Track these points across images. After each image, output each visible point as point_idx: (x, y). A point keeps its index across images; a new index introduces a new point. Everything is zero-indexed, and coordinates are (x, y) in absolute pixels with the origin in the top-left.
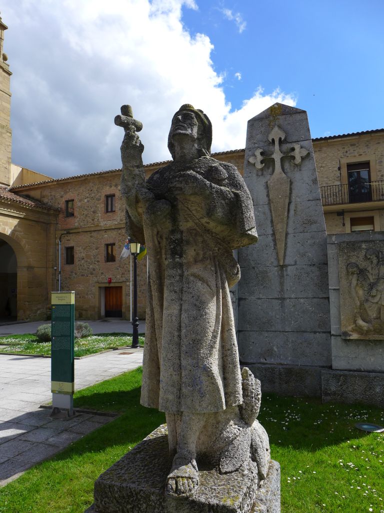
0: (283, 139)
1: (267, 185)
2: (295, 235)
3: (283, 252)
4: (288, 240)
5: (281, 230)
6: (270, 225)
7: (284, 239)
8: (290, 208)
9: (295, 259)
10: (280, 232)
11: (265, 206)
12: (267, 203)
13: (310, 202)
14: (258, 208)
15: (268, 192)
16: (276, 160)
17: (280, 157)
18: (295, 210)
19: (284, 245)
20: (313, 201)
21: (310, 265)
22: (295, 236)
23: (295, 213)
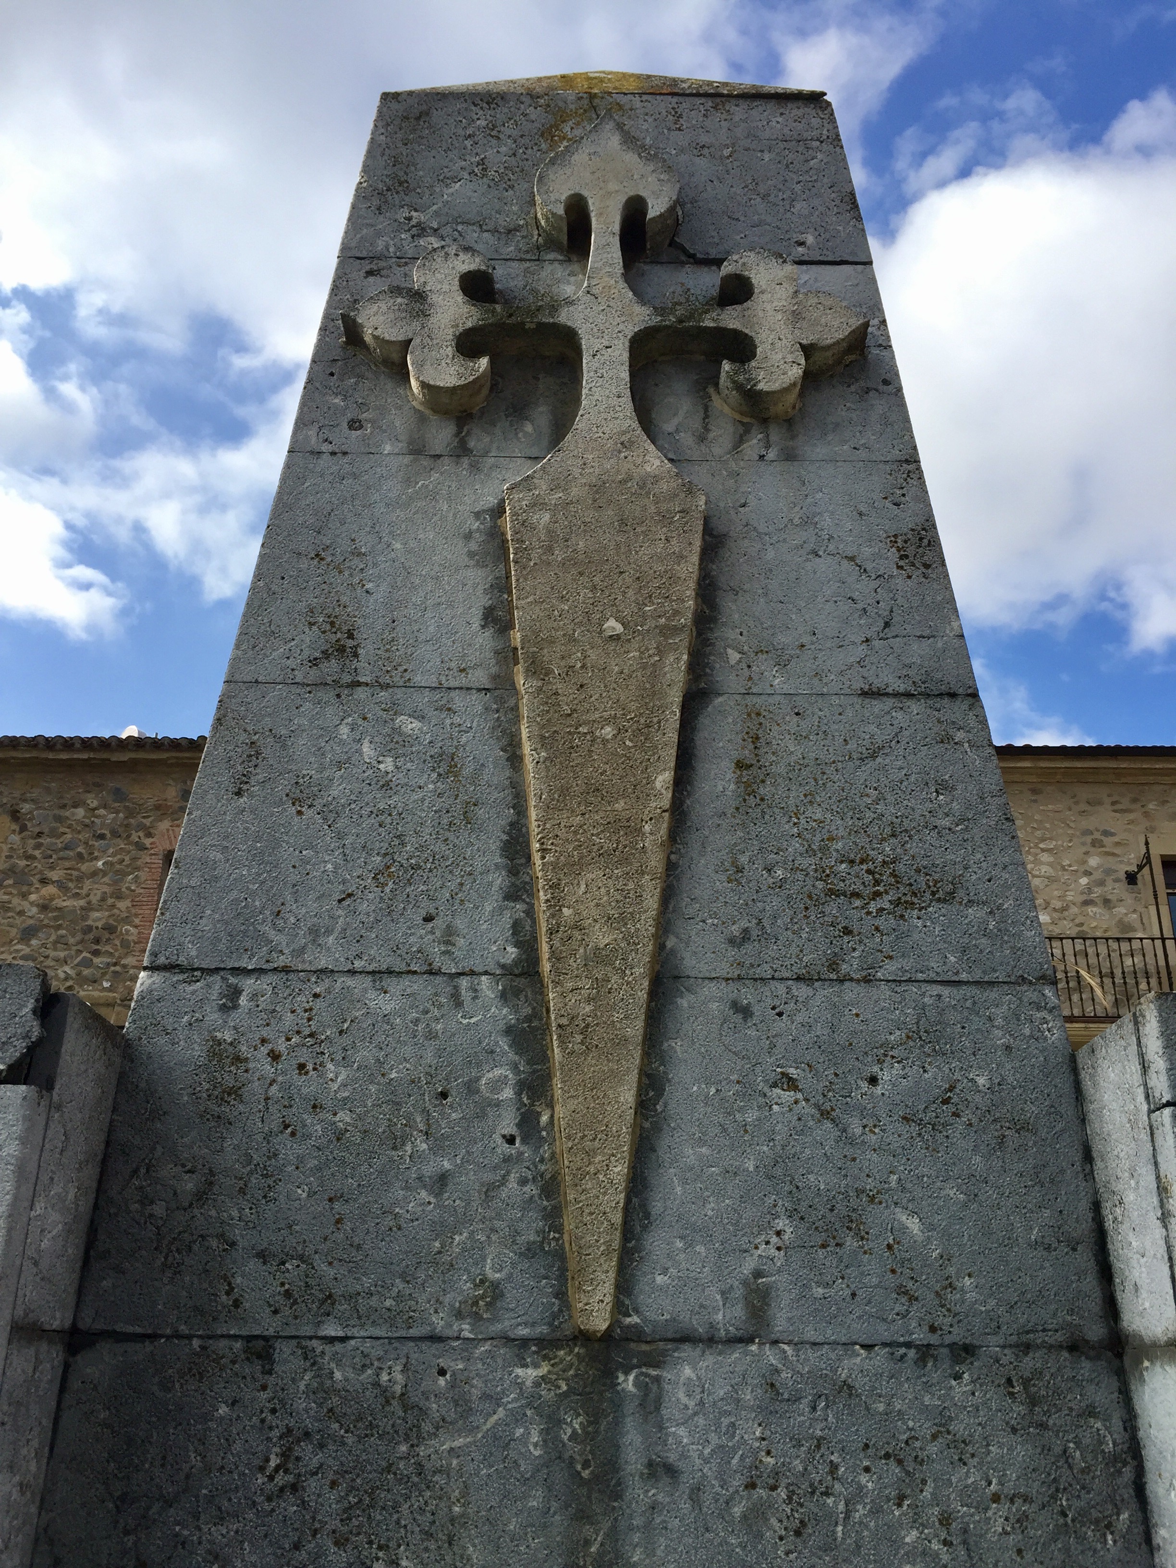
0: (656, 208)
1: (496, 535)
2: (747, 995)
3: (620, 1170)
4: (677, 1047)
5: (602, 937)
6: (499, 880)
7: (635, 1029)
8: (702, 737)
9: (749, 1265)
10: (599, 957)
11: (458, 700)
12: (479, 677)
13: (878, 706)
14: (393, 709)
15: (502, 586)
16: (587, 343)
17: (631, 330)
18: (740, 765)
19: (627, 1096)
20: (915, 707)
21: (925, 1352)
22: (745, 1012)
23: (749, 789)
